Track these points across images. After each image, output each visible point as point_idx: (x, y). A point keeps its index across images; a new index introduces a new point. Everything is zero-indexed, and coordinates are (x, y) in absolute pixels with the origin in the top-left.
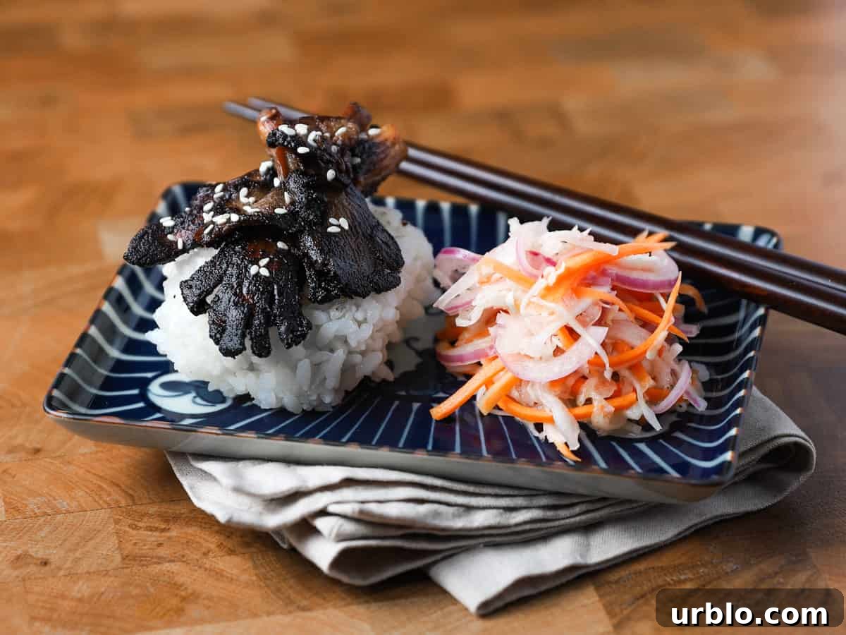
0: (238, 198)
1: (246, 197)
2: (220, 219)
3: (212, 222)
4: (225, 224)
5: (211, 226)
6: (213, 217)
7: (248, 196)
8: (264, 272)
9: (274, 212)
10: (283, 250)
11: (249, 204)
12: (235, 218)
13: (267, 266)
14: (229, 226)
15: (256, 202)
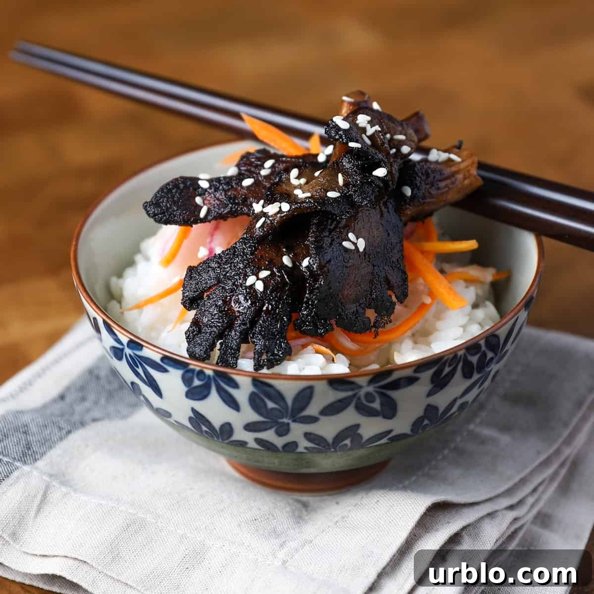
0: (289, 179)
1: (296, 178)
2: (272, 209)
3: (264, 214)
4: (276, 214)
5: (263, 219)
6: (263, 207)
7: (298, 177)
8: (260, 286)
9: (326, 196)
10: (287, 266)
11: (300, 187)
12: (286, 207)
13: (265, 280)
14: (281, 217)
15: (307, 183)
